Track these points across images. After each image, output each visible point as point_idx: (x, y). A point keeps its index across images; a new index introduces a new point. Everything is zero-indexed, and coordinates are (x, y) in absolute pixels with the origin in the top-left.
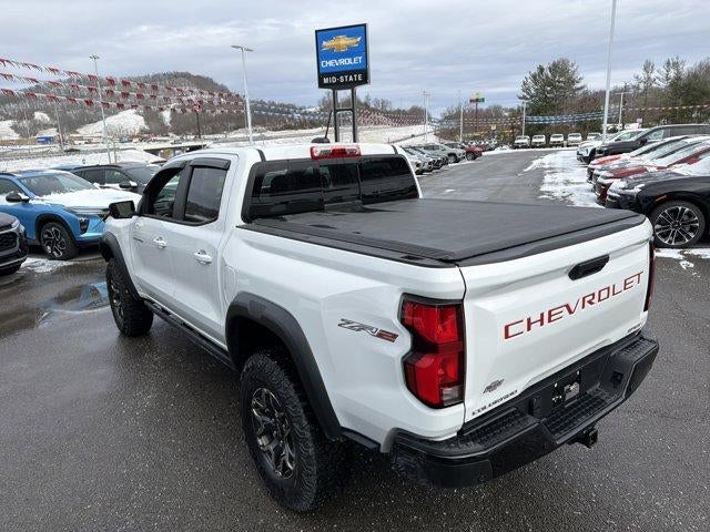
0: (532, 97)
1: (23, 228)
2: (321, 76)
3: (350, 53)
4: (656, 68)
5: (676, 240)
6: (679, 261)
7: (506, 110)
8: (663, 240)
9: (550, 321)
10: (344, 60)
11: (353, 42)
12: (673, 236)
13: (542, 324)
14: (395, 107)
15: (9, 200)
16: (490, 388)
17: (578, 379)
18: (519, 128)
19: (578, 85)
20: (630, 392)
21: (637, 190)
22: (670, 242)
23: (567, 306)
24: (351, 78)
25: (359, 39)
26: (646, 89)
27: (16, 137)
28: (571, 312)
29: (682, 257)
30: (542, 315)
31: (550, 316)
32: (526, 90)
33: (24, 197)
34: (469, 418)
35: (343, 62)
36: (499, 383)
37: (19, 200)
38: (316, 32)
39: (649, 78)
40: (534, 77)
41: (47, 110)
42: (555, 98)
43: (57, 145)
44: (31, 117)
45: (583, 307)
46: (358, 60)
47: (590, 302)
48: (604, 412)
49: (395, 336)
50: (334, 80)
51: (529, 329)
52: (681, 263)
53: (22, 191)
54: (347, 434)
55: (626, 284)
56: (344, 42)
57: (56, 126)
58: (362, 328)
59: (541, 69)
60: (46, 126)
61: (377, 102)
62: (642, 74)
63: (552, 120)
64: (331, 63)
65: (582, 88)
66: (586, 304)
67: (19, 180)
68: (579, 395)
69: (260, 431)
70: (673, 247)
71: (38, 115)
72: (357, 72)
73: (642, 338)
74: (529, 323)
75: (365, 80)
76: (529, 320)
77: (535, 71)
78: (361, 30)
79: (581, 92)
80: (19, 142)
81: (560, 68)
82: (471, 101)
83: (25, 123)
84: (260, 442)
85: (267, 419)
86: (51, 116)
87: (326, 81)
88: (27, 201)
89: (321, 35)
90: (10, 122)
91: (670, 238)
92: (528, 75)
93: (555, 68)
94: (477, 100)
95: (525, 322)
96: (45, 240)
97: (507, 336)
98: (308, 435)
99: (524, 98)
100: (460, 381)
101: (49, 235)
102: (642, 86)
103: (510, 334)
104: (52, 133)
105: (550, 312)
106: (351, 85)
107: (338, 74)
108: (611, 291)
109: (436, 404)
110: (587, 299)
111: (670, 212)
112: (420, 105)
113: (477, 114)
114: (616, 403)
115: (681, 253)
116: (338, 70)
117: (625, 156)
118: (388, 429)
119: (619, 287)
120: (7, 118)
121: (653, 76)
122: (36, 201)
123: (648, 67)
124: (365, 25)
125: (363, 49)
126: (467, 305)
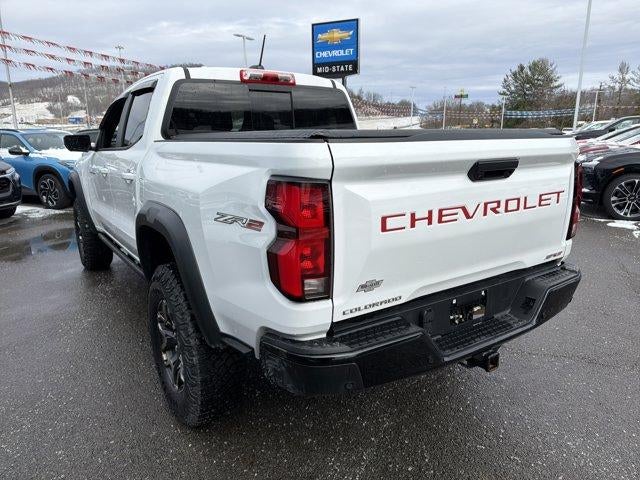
0: (511, 93)
1: (17, 176)
2: (316, 66)
3: (343, 45)
4: (631, 69)
5: (632, 212)
6: (633, 230)
7: (488, 106)
8: (618, 212)
9: (440, 221)
10: (337, 52)
11: (346, 35)
12: (628, 208)
13: (430, 223)
14: (385, 100)
15: (11, 152)
16: (364, 287)
17: (483, 301)
18: (498, 122)
19: (556, 84)
20: (541, 320)
21: (595, 162)
22: (626, 214)
23: (464, 209)
24: (342, 69)
25: (351, 33)
26: (620, 89)
27: (51, 116)
28: (468, 216)
29: (635, 227)
30: (430, 213)
31: (441, 216)
32: (506, 85)
33: (24, 150)
34: (339, 318)
35: (335, 53)
36: (377, 284)
37: (20, 153)
38: (313, 25)
39: (624, 79)
40: (515, 74)
41: (78, 94)
42: (534, 95)
43: (86, 125)
44: (64, 99)
45: (485, 214)
46: (349, 52)
47: (494, 210)
48: (508, 335)
49: (261, 224)
50: (327, 69)
51: (413, 225)
52: (634, 233)
53: (23, 145)
54: (226, 340)
55: (541, 200)
56: (337, 35)
57: (85, 109)
58: (235, 220)
59: (522, 68)
60: (77, 108)
61: (369, 95)
62: (617, 75)
63: (530, 115)
64: (325, 54)
65: (559, 86)
66: (489, 211)
67: (23, 135)
68: (485, 319)
69: (164, 345)
70: (628, 219)
71: (71, 99)
72: (348, 63)
73: (564, 269)
74: (413, 220)
75: (355, 71)
76: (413, 215)
77: (515, 69)
78: (353, 25)
79: (558, 90)
80: (53, 122)
81: (539, 67)
82: (456, 97)
83: (59, 105)
84: (165, 357)
85: (170, 333)
86: (82, 99)
87: (319, 70)
88: (27, 154)
89: (317, 28)
90: (46, 104)
91: (625, 210)
92: (509, 73)
93: (534, 67)
94: (462, 96)
95: (408, 217)
96: (42, 190)
97: (384, 229)
98: (193, 342)
99: (504, 94)
100: (327, 273)
101: (45, 186)
102: (617, 86)
103: (388, 227)
104: (82, 114)
105: (440, 211)
106: (342, 75)
107: (330, 65)
108: (522, 203)
109: (298, 297)
110: (489, 206)
111: (627, 184)
112: (408, 99)
113: (461, 108)
114: (525, 328)
115: (635, 225)
116: (330, 60)
117: (591, 140)
118: (256, 329)
119: (533, 201)
120: (44, 100)
121: (627, 77)
122: (35, 155)
123: (623, 69)
124: (357, 20)
125: (354, 42)
126: (336, 187)
